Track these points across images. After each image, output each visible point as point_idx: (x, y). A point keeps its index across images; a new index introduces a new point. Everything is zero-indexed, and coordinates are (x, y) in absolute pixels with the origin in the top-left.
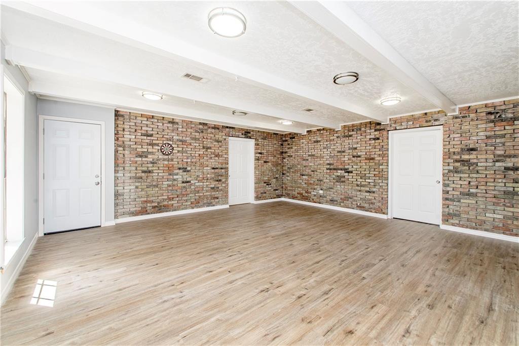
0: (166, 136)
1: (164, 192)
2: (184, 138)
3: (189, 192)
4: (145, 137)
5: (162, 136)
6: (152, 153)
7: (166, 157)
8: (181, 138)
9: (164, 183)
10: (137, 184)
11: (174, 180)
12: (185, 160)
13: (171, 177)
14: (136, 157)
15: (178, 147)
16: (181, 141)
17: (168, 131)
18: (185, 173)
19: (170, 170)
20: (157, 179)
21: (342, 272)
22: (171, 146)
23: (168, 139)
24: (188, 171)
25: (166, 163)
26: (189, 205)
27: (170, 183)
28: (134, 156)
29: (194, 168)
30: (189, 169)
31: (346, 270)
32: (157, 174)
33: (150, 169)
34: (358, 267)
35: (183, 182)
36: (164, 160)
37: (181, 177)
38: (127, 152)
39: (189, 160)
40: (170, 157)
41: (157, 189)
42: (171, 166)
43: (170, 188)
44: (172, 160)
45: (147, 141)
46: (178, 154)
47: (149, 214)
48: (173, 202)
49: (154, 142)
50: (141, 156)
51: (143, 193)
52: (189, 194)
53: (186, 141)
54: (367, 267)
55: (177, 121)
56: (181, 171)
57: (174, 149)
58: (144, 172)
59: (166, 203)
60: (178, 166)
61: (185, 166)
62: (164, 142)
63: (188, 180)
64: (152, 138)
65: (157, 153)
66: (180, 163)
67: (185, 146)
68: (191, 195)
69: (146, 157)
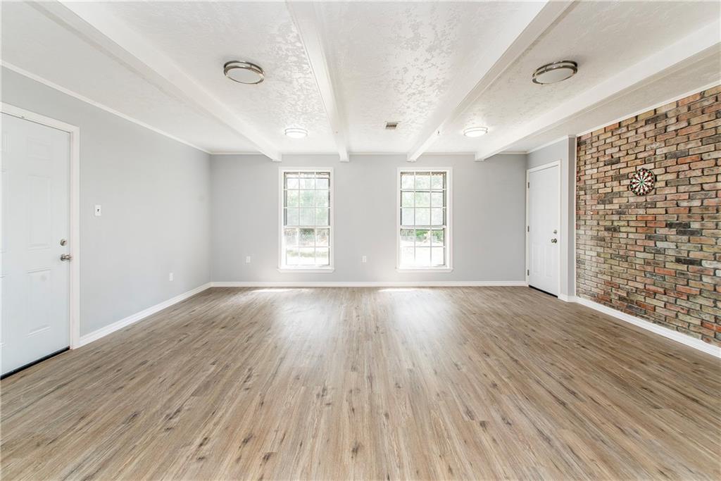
0: (640, 156)
1: (637, 273)
2: (682, 147)
3: (695, 291)
4: (609, 167)
5: (634, 157)
6: (620, 195)
7: (642, 199)
8: (673, 148)
9: (639, 255)
10: (600, 250)
11: (658, 252)
12: (685, 204)
13: (651, 243)
14: (598, 203)
15: (666, 172)
16: (676, 156)
17: (646, 142)
18: (685, 238)
19: (649, 229)
20: (626, 244)
21: (243, 360)
22: (650, 174)
23: (645, 161)
24: (693, 233)
25: (641, 211)
26: (695, 326)
27: (650, 256)
28: (596, 202)
29: (711, 224)
30: (695, 226)
31: (239, 364)
32: (625, 236)
33: (616, 224)
34: (222, 376)
35: (678, 261)
36: (638, 206)
37: (673, 246)
38: (588, 197)
39: (697, 203)
40: (649, 198)
41: (625, 265)
42: (650, 218)
43: (649, 269)
44: (654, 205)
45: (611, 173)
46: (667, 190)
47: (613, 307)
48: (654, 302)
49: (622, 172)
50: (604, 203)
51: (606, 266)
52: (695, 296)
53: (686, 154)
54: (208, 382)
55: (664, 111)
56: (674, 231)
57: (658, 178)
58: (607, 229)
59: (640, 298)
60: (666, 217)
61: (684, 219)
62: (639, 168)
63: (692, 255)
64: (618, 166)
65: (626, 194)
66: (670, 211)
67: (685, 167)
68: (701, 301)
69: (611, 202)
